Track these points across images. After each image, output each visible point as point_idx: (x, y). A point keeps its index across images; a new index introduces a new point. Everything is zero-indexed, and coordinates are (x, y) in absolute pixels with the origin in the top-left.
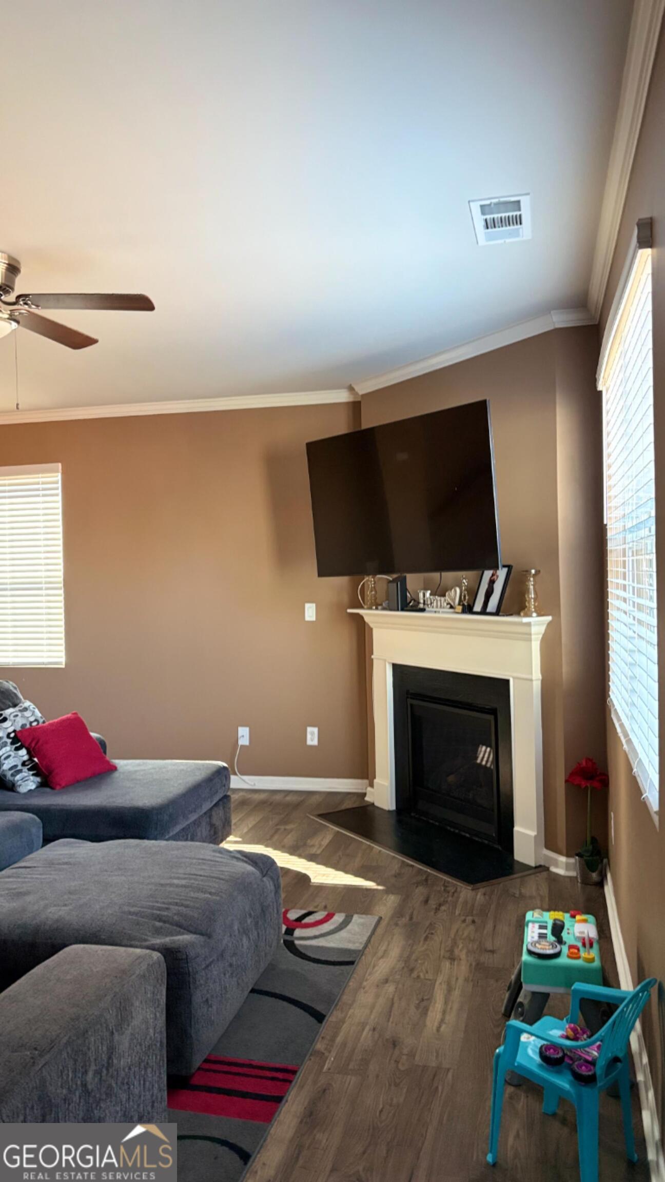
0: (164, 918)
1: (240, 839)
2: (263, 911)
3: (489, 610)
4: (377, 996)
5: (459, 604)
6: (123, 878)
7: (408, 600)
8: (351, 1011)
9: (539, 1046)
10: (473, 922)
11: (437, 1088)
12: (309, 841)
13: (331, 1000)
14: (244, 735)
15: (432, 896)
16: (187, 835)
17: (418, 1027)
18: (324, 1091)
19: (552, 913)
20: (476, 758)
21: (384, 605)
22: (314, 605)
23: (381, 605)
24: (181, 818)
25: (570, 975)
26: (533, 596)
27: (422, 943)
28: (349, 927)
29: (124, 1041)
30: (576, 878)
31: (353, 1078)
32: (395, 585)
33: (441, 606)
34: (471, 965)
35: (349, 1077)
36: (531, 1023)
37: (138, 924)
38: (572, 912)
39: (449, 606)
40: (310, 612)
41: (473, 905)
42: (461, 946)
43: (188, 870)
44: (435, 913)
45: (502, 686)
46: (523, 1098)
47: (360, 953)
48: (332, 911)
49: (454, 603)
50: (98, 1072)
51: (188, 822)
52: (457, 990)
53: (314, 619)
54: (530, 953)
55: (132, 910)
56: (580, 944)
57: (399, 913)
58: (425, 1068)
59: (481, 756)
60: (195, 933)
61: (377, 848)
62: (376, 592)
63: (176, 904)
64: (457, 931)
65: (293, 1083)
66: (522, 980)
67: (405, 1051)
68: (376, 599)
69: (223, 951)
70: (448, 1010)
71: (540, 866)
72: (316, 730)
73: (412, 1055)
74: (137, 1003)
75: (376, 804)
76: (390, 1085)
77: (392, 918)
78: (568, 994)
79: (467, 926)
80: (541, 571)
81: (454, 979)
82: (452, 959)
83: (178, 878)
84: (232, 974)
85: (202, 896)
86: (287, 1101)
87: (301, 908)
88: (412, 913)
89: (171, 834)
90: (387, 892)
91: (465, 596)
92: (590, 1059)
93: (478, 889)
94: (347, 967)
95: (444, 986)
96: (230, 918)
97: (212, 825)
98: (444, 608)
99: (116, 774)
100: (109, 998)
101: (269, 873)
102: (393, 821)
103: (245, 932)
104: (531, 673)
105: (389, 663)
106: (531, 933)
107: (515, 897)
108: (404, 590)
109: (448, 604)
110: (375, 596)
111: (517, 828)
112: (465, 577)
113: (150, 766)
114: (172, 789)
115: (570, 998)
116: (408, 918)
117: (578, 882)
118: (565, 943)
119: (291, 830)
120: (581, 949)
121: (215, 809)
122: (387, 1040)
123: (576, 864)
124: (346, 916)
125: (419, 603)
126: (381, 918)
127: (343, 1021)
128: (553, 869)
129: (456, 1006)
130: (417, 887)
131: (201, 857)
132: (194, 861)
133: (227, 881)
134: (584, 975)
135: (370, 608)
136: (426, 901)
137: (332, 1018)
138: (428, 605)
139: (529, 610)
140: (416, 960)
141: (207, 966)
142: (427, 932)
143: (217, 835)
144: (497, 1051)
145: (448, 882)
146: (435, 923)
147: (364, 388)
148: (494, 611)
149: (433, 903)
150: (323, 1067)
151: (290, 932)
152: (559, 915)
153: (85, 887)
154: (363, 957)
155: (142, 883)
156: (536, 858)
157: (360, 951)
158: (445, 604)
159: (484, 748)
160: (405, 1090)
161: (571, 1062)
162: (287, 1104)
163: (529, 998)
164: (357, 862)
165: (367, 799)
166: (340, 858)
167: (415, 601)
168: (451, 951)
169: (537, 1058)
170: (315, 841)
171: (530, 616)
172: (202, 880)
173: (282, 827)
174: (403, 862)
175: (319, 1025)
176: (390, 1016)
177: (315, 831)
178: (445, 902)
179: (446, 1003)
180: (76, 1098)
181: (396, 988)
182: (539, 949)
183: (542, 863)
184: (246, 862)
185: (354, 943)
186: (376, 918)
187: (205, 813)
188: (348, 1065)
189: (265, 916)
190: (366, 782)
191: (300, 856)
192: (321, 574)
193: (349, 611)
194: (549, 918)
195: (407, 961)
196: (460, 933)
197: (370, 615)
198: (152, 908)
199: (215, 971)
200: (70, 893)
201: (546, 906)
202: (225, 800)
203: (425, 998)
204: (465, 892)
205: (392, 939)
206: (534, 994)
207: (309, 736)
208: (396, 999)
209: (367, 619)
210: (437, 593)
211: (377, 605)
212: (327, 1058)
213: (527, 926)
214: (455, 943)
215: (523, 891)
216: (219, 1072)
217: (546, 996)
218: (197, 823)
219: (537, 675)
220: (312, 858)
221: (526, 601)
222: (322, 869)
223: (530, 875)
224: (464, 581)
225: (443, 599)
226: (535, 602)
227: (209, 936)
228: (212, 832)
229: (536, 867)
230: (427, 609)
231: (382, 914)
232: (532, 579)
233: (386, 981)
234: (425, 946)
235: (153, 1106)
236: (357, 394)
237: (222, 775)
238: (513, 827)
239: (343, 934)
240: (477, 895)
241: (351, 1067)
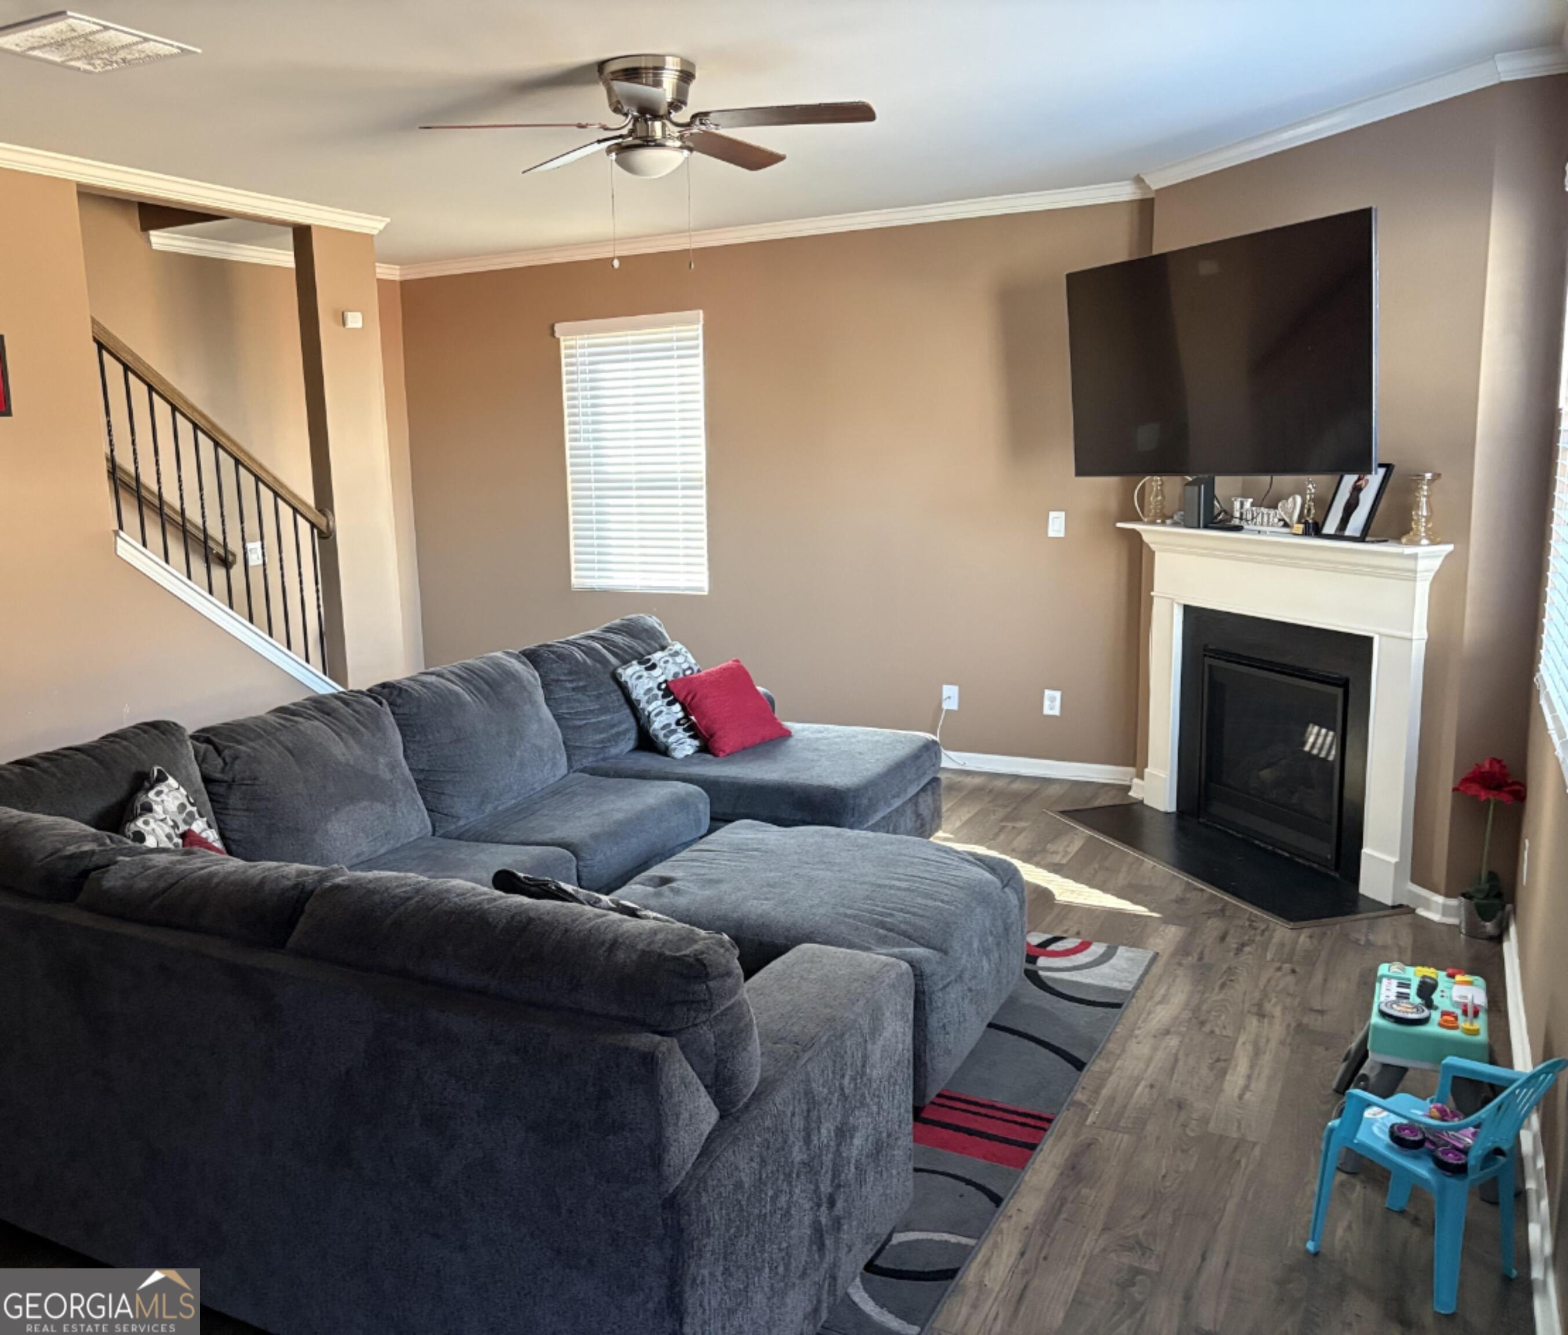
0: (888, 926)
1: (951, 836)
2: (1006, 930)
3: (1348, 533)
4: (1155, 1049)
5: (1299, 522)
6: (829, 873)
7: (1216, 512)
8: (1119, 1063)
9: (1389, 1125)
10: (1293, 971)
11: (1239, 1162)
12: (1049, 846)
13: (1093, 1047)
14: (951, 697)
15: (1232, 932)
16: (888, 825)
17: (1214, 1090)
18: (1089, 1145)
19: (1419, 968)
20: (1304, 743)
21: (1175, 517)
22: (1062, 515)
23: (1172, 517)
24: (882, 803)
25: (1441, 1047)
26: (1425, 513)
27: (1217, 990)
28: (1113, 961)
29: (876, 1052)
30: (1458, 927)
31: (1126, 1137)
32: (1196, 488)
33: (1268, 521)
34: (1289, 1025)
35: (1120, 1135)
36: (1385, 1096)
37: (857, 929)
38: (1451, 971)
39: (1282, 523)
40: (1056, 525)
41: (1293, 950)
42: (1274, 1000)
43: (909, 871)
44: (1236, 954)
45: (1361, 646)
46: (1359, 1187)
47: (1131, 994)
48: (1088, 939)
49: (1291, 518)
50: (853, 1079)
51: (889, 810)
52: (1268, 1053)
53: (1062, 535)
54: (1383, 1014)
55: (849, 912)
56: (1459, 1012)
57: (1183, 950)
58: (1222, 1139)
59: (1311, 740)
60: (928, 947)
61: (1149, 863)
62: (1163, 496)
63: (901, 910)
64: (1269, 981)
65: (1049, 1132)
66: (1369, 1047)
67: (1195, 1116)
68: (1162, 509)
69: (962, 972)
70: (1255, 1076)
71: (1401, 906)
72: (1058, 694)
73: (1204, 1120)
74: (888, 1014)
75: (1145, 802)
76: (1175, 1151)
77: (1174, 955)
78: (1436, 1071)
79: (1284, 975)
80: (1443, 476)
81: (1264, 1040)
82: (1261, 1015)
83: (899, 879)
84: (971, 1000)
85: (930, 903)
86: (1041, 1150)
87: (1044, 932)
88: (1202, 953)
89: (870, 823)
90: (1166, 921)
91: (1309, 510)
92: (1461, 1146)
93: (1302, 928)
94: (1115, 1010)
95: (1249, 1047)
96: (968, 934)
97: (918, 815)
98: (1273, 525)
99: (791, 742)
100: (861, 1003)
101: (1011, 883)
102: (1171, 827)
103: (986, 952)
104: (1411, 630)
105: (1178, 604)
106: (1385, 993)
107: (1359, 945)
108: (1210, 496)
109: (1280, 520)
110: (1162, 502)
111: (1366, 851)
112: (1313, 484)
113: (834, 734)
114: (868, 766)
115: (1440, 1076)
116: (1196, 956)
117: (1461, 933)
118: (1436, 1008)
119: (1023, 829)
120: (1461, 1018)
121: (922, 794)
122: (1171, 1101)
123: (1459, 907)
124: (1108, 947)
125: (1232, 517)
126: (1156, 955)
127: (1110, 1072)
128: (1421, 912)
129: (1266, 1072)
130: (1209, 918)
131: (924, 856)
132: (916, 860)
133: (961, 888)
134: (1462, 1049)
135: (1153, 522)
136: (1223, 938)
137: (1096, 1066)
138: (1247, 521)
139: (1416, 535)
140: (1209, 1012)
141: (945, 987)
142: (1225, 978)
143: (924, 828)
144: (1330, 1124)
145: (1256, 916)
146: (1236, 968)
147: (1157, 182)
148: (1358, 534)
149: (1232, 942)
150: (1086, 1119)
151: (1032, 959)
152: (1430, 972)
153: (786, 880)
154: (1134, 1000)
155: (855, 882)
156: (1394, 895)
157: (1129, 992)
158: (1276, 520)
159: (1316, 729)
160: (1195, 1159)
161: (1432, 1147)
162: (1042, 1153)
163: (1376, 1071)
164: (1121, 879)
165: (1131, 794)
166: (1096, 872)
167: (1226, 512)
168: (1260, 1005)
169: (1386, 1138)
170: (1059, 846)
171: (1417, 543)
172: (929, 885)
173: (1010, 825)
174: (1188, 883)
175: (1078, 1073)
176: (1173, 1073)
177: (1058, 834)
178: (1251, 941)
179: (1252, 1067)
180: (835, 1101)
181: (1181, 1042)
182: (1397, 1011)
183: (1405, 903)
184: (979, 866)
185: (1121, 981)
186: (1150, 954)
187: (910, 800)
188: (1119, 1121)
189: (1008, 935)
190: (1131, 770)
191: (1038, 864)
192: (1080, 472)
193: (1119, 525)
194: (1415, 974)
195: (1196, 1010)
196: (1273, 982)
197: (1151, 533)
198: (871, 912)
199: (954, 993)
200: (769, 885)
201: (1409, 962)
202: (934, 784)
203: (1223, 1057)
204: (1281, 931)
205: (1174, 981)
206: (1385, 1066)
207: (1047, 703)
208: (1181, 1055)
209: (1146, 538)
210: (1264, 503)
211: (1164, 517)
212: (1090, 1111)
213: (1380, 982)
214: (1265, 995)
215: (1371, 937)
216: (956, 1109)
217: (1404, 1070)
218: (900, 811)
219: (1420, 634)
220: (1056, 869)
221: (1413, 520)
222: (1070, 884)
223: (1385, 916)
224: (1310, 486)
225: (1272, 512)
226: (1427, 522)
227: (945, 952)
228: (918, 824)
229: (1393, 907)
230: (1246, 527)
231: (1158, 949)
232: (1425, 487)
233: (1167, 1032)
234: (1221, 996)
235: (900, 1126)
236: (1148, 187)
237: (930, 750)
238: (1360, 846)
239: (1105, 968)
240: (1299, 936)
241: (1122, 1124)
